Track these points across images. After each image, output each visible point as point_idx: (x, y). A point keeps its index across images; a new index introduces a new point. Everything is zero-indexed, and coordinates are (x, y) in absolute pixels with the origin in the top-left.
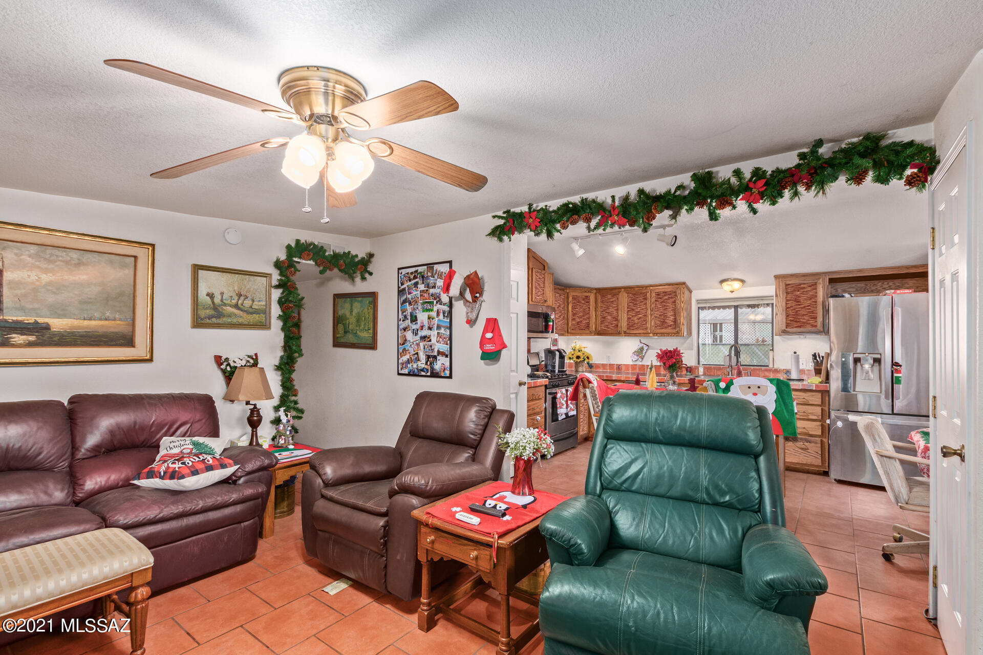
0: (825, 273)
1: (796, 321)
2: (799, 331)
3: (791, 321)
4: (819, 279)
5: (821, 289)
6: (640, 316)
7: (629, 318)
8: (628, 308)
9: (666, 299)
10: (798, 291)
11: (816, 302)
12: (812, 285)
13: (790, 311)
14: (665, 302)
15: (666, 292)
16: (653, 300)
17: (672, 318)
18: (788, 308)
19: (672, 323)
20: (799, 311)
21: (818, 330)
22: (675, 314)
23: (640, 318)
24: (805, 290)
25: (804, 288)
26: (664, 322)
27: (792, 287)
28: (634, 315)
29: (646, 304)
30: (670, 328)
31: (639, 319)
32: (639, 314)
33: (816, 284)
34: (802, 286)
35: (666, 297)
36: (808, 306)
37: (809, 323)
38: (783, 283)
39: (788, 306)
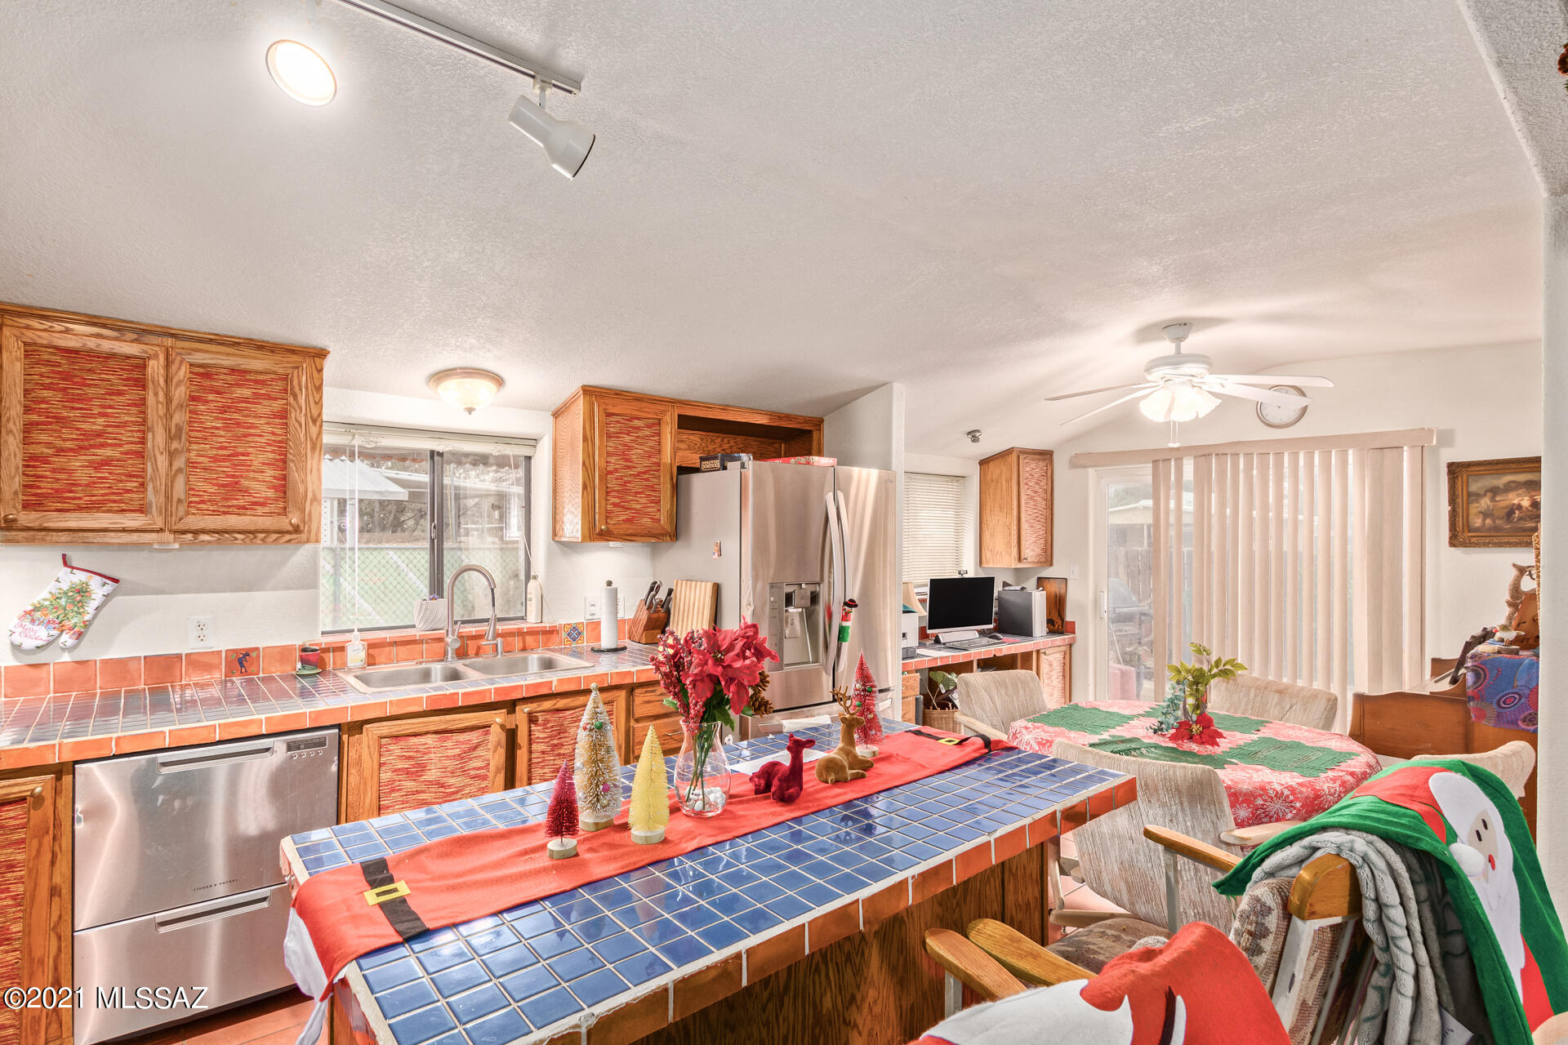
0: (674, 402)
1: (623, 507)
2: (631, 531)
3: (615, 505)
4: (664, 412)
5: (669, 436)
6: (108, 452)
7: (31, 461)
8: (27, 410)
9: (245, 400)
10: (628, 435)
11: (658, 464)
12: (653, 425)
13: (614, 481)
14: (238, 410)
15: (246, 372)
16: (180, 393)
17: (270, 473)
18: (610, 473)
19: (271, 494)
20: (629, 482)
21: (663, 528)
22: (285, 462)
23: (107, 462)
24: (640, 434)
25: (638, 428)
26: (232, 487)
27: (618, 422)
28: (68, 444)
29: (142, 403)
30: (260, 510)
31: (98, 465)
32: (102, 446)
33: (659, 424)
34: (636, 423)
35: (246, 392)
36: (645, 473)
37: (647, 513)
38: (601, 408)
39: (610, 468)
